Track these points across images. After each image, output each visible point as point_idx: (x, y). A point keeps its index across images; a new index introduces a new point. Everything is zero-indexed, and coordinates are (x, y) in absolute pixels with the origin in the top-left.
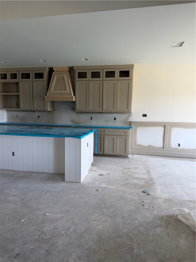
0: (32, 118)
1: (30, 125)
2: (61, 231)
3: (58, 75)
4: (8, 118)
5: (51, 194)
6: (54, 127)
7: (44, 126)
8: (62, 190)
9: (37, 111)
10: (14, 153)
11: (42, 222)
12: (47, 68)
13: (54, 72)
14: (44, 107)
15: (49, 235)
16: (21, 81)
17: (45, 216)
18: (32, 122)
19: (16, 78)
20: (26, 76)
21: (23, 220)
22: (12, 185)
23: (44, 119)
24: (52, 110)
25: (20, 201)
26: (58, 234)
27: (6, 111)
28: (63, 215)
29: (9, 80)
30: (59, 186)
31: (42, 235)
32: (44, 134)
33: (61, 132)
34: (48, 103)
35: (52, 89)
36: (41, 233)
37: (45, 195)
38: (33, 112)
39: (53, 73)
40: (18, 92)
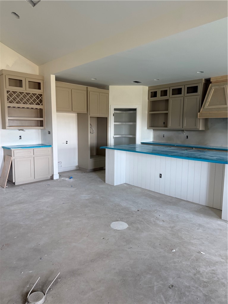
0: (180, 138)
1: (177, 146)
2: (222, 279)
3: (217, 87)
4: (154, 138)
5: (205, 231)
7: (194, 148)
8: (218, 229)
9: (186, 130)
10: (161, 174)
11: (197, 260)
12: (203, 79)
13: (211, 83)
14: (196, 126)
15: (206, 278)
16: (171, 98)
17: (199, 254)
18: (179, 143)
19: (166, 95)
20: (178, 91)
21: (174, 250)
22: (160, 208)
23: (193, 140)
24: (204, 129)
25: (170, 229)
26: (218, 281)
27: (152, 130)
28: (222, 260)
29: (159, 97)
30: (214, 223)
31: (198, 276)
32: (198, 158)
33: (220, 157)
34: (201, 121)
35: (207, 104)
36: (196, 272)
37: (197, 229)
38: (181, 132)
39: (210, 85)
40: (167, 109)
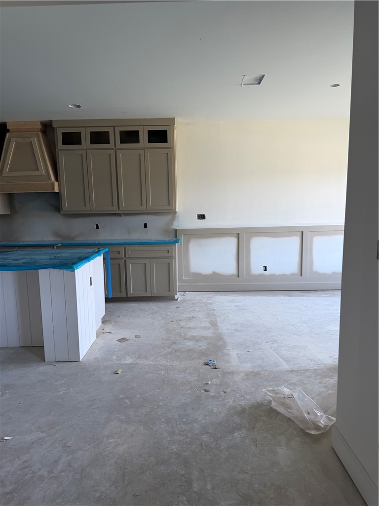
2: (40, 469)
3: (19, 139)
5: (15, 393)
6: (16, 249)
8: (39, 381)
15: (11, 484)
24: (9, 213)
26: (32, 478)
28: (43, 435)
33: (31, 259)
35: (7, 168)
37: (2, 396)
39: (8, 134)
